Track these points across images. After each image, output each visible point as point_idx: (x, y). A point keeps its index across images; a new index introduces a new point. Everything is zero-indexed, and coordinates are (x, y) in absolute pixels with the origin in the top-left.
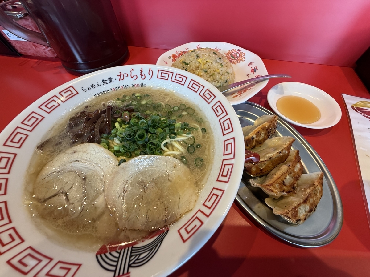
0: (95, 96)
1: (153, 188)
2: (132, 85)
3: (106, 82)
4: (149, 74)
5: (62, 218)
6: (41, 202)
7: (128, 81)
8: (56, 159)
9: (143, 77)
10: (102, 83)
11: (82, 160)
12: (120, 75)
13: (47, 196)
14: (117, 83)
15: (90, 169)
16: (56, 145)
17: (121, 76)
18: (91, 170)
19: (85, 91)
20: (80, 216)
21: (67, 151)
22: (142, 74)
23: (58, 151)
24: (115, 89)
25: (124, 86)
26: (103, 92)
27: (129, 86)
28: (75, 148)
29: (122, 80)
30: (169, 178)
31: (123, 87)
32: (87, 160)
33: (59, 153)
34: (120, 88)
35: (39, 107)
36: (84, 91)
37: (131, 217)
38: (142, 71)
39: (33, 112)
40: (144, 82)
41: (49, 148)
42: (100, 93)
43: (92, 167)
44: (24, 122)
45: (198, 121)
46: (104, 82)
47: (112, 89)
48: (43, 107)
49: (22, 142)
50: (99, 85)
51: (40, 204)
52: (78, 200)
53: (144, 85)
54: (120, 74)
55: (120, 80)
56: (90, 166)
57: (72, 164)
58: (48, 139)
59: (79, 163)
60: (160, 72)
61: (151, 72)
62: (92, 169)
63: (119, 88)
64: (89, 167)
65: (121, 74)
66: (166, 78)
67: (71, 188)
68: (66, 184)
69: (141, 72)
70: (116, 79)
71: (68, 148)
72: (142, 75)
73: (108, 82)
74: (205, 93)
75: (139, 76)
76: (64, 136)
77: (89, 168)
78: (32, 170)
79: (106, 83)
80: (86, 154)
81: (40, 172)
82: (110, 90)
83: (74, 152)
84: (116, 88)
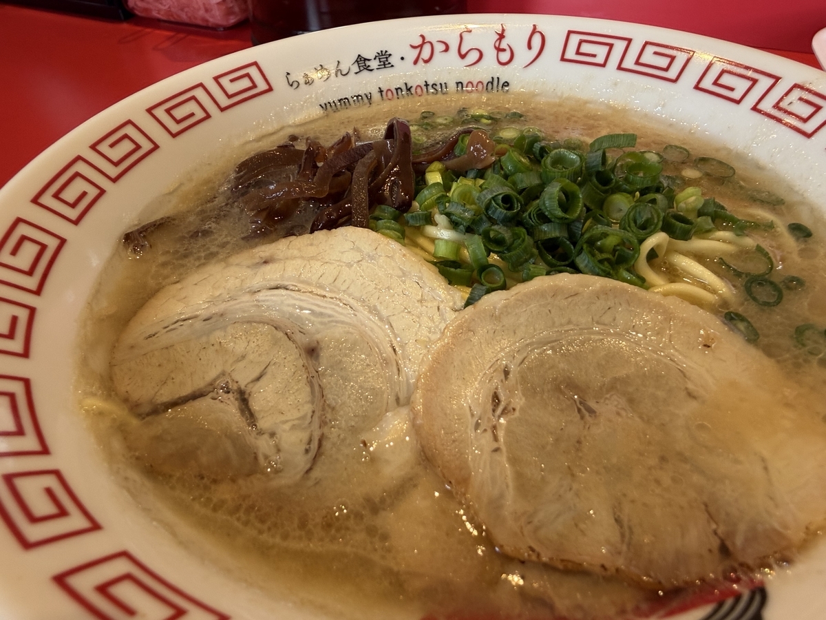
0: (324, 107)
1: (618, 414)
2: (457, 83)
3: (368, 63)
4: (530, 47)
5: (233, 480)
6: (140, 416)
7: (446, 69)
8: (195, 277)
9: (505, 57)
10: (355, 68)
11: (300, 286)
12: (421, 46)
13: (165, 395)
14: (404, 73)
15: (332, 321)
16: (192, 237)
17: (423, 50)
18: (337, 322)
19: (295, 85)
20: (310, 483)
21: (234, 259)
22: (504, 45)
23: (203, 254)
24: (395, 92)
25: (427, 85)
26: (351, 100)
27: (444, 86)
28: (264, 250)
29: (426, 62)
30: (690, 386)
31: (424, 88)
32: (321, 287)
33: (204, 264)
34: (413, 90)
35: (150, 111)
36: (292, 85)
37: (541, 515)
38: (501, 36)
39: (129, 122)
40: (505, 74)
41: (164, 246)
42: (340, 101)
43: (344, 314)
44: (100, 148)
45: (763, 201)
46: (362, 62)
47: (384, 93)
48: (160, 113)
49: (84, 208)
50: (344, 73)
51: (135, 422)
52: (296, 422)
53: (503, 85)
54: (419, 41)
55: (416, 62)
56: (337, 308)
57: (261, 298)
58: (162, 219)
59: (292, 294)
60: (575, 40)
61: (537, 41)
62: (342, 318)
63: (409, 90)
64: (329, 312)
65: (424, 43)
66: (600, 60)
67: (258, 379)
68: (238, 361)
69: (498, 37)
70: (402, 58)
71: (238, 249)
72: (499, 50)
73: (374, 64)
74: (787, 100)
75: (490, 53)
76: (219, 215)
77: (330, 316)
78: (105, 306)
79: (368, 69)
80: (319, 263)
81: (135, 315)
82: (376, 96)
83: (266, 262)
84: (399, 91)
